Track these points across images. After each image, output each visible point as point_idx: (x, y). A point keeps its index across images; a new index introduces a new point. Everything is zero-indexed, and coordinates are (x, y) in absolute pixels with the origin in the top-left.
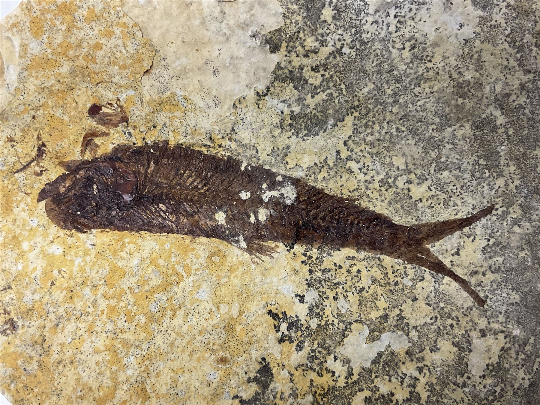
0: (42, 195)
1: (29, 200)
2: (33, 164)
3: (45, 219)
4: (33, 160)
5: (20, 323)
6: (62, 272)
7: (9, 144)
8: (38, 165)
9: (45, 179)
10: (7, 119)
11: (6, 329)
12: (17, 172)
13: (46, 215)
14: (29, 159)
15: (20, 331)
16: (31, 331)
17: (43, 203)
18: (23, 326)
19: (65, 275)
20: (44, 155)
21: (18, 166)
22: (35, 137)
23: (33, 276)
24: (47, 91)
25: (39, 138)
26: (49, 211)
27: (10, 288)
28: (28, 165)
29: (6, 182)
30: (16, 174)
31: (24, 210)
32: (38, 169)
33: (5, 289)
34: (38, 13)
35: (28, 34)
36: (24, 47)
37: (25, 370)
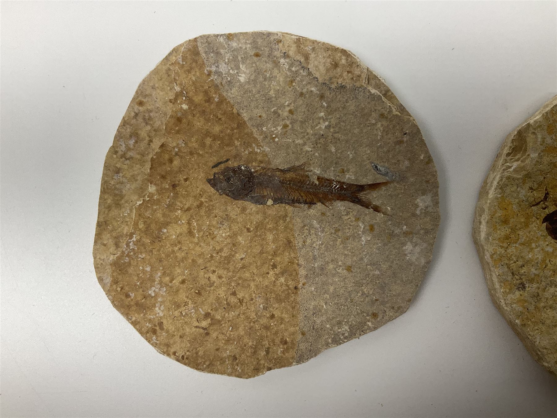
0: (545, 220)
1: (538, 222)
2: (542, 203)
3: (545, 233)
4: (542, 201)
5: (527, 285)
6: (550, 261)
7: (530, 191)
8: (544, 203)
9: (547, 211)
10: (530, 178)
11: (519, 288)
12: (533, 205)
13: (546, 230)
14: (540, 200)
15: (527, 289)
16: (533, 290)
17: (545, 224)
18: (529, 287)
19: (552, 263)
20: (548, 199)
21: (534, 203)
22: (545, 189)
23: (536, 261)
24: (552, 165)
25: (546, 190)
26: (547, 229)
27: (524, 266)
28: (540, 202)
29: (527, 211)
30: (532, 207)
31: (535, 227)
32: (544, 206)
33: (521, 267)
34: (551, 122)
35: (546, 132)
36: (543, 139)
37: (528, 309)
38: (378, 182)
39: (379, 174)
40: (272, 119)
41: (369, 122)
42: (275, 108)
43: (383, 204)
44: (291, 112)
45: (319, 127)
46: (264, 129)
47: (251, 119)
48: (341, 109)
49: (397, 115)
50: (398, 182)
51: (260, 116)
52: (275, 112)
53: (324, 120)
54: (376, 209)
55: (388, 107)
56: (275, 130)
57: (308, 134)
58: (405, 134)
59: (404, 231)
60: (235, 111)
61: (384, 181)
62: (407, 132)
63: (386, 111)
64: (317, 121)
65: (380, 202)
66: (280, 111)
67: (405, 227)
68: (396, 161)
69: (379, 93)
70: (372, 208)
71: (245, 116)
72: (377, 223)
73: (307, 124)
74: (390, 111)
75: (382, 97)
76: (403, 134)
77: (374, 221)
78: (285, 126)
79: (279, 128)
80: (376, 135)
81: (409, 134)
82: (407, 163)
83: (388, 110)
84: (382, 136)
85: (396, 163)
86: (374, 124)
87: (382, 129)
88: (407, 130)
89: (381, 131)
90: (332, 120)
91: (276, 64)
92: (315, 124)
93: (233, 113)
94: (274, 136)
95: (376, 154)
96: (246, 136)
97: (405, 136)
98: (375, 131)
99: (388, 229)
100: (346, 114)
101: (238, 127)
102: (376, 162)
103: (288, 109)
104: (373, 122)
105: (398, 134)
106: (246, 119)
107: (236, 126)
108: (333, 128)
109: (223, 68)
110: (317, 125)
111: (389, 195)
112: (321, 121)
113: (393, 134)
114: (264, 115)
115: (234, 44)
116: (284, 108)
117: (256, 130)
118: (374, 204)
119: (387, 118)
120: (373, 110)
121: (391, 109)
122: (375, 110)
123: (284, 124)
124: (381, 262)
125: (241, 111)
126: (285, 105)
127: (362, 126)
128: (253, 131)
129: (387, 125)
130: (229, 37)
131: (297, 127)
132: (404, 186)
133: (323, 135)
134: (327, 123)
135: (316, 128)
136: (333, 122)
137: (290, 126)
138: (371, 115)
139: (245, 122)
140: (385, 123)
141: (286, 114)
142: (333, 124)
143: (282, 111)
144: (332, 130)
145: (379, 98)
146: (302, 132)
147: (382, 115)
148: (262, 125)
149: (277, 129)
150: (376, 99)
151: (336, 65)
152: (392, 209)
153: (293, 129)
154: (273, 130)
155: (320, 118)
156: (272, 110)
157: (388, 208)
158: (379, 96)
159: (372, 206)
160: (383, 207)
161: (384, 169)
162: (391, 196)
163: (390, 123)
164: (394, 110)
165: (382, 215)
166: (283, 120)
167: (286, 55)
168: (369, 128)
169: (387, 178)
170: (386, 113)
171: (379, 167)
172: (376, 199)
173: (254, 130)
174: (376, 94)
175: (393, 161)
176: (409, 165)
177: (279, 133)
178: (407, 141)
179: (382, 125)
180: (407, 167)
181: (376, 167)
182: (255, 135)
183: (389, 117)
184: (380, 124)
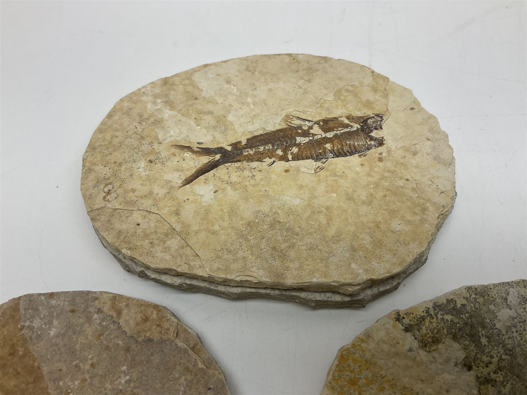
40: (72, 373)
41: (172, 376)
42: (78, 361)
44: (93, 365)
45: (119, 381)
46: (61, 383)
47: (50, 373)
48: (144, 363)
49: (202, 369)
51: (60, 370)
52: (77, 366)
53: (126, 374)
55: (194, 360)
56: (72, 385)
57: (106, 389)
58: (209, 389)
60: (36, 364)
62: (212, 386)
63: (191, 364)
64: (118, 375)
66: (81, 365)
69: (185, 346)
71: (45, 369)
73: (107, 378)
74: (196, 365)
75: (189, 350)
76: (207, 389)
78: (84, 380)
79: (77, 383)
81: (214, 388)
83: (193, 363)
84: (185, 392)
86: (176, 379)
87: (185, 383)
89: (183, 386)
90: (134, 374)
91: (89, 319)
92: (115, 378)
93: (33, 367)
94: (69, 391)
96: (40, 391)
98: (178, 386)
100: (149, 368)
101: (34, 382)
103: (90, 362)
104: (176, 376)
105: (202, 389)
106: (45, 373)
107: (32, 380)
108: (134, 382)
109: (37, 323)
110: (117, 379)
112: (123, 375)
113: (197, 389)
114: (64, 369)
115: (53, 302)
116: (87, 361)
117: (53, 384)
119: (191, 372)
120: (178, 363)
121: (197, 362)
122: (180, 363)
123: (82, 378)
125: (43, 364)
126: (88, 359)
127: (165, 380)
128: (48, 386)
129: (191, 379)
130: (51, 295)
131: (96, 381)
133: (121, 390)
134: (128, 377)
135: (115, 383)
136: (135, 376)
137: (89, 380)
138: (175, 368)
139: (42, 377)
140: (189, 377)
141: (87, 367)
142: (134, 379)
143: (84, 365)
144: (132, 385)
145: (186, 351)
146: (100, 387)
147: (187, 369)
148: (59, 379)
149: (74, 384)
150: (182, 352)
151: (146, 319)
153: (91, 384)
154: (69, 384)
155: (121, 372)
156: (74, 363)
158: (186, 348)
163: (195, 377)
164: (200, 363)
166: (83, 374)
167: (99, 311)
168: (172, 383)
170: (191, 366)
173: (50, 385)
174: (182, 347)
177: (76, 387)
179: (186, 379)
182: (50, 391)
183: (194, 370)
184: (183, 378)
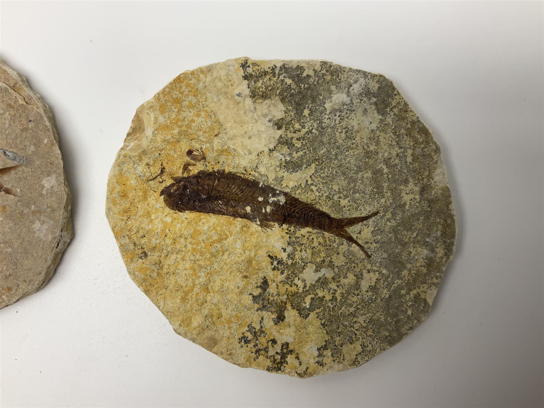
0: (162, 193)
1: (156, 194)
2: (158, 177)
3: (163, 204)
4: (159, 175)
5: (149, 254)
6: (170, 231)
7: (147, 167)
8: (161, 178)
9: (164, 185)
10: (146, 154)
11: (142, 256)
12: (151, 180)
13: (164, 203)
14: (156, 175)
15: (149, 258)
16: (154, 258)
17: (163, 196)
18: (151, 255)
19: (172, 232)
20: (164, 173)
21: (151, 178)
22: (160, 164)
23: (156, 231)
24: (167, 141)
25: (162, 165)
26: (165, 201)
27: (145, 236)
28: (156, 177)
29: (145, 185)
30: (150, 182)
31: (153, 200)
32: (161, 180)
33: (142, 237)
34: (163, 102)
35: (158, 112)
36: (156, 118)
37: (150, 276)
38: (8, 166)
39: (8, 159)
43: (13, 186)
49: (22, 104)
50: (26, 166)
54: (8, 191)
55: (14, 97)
58: (30, 121)
59: (32, 210)
61: (14, 166)
62: (32, 119)
63: (12, 101)
65: (11, 185)
67: (33, 206)
68: (23, 147)
69: (5, 85)
70: (4, 191)
72: (8, 204)
74: (16, 101)
75: (9, 89)
76: (28, 121)
77: (6, 203)
80: (4, 124)
81: (34, 121)
82: (32, 148)
83: (14, 101)
84: (10, 125)
85: (24, 148)
86: (2, 114)
87: (9, 117)
88: (31, 118)
89: (8, 120)
95: (5, 141)
97: (30, 123)
98: (3, 120)
99: (18, 210)
102: (5, 148)
104: (1, 112)
105: (24, 121)
111: (18, 178)
113: (20, 122)
118: (5, 186)
119: (13, 108)
120: (1, 101)
121: (17, 99)
122: (3, 101)
124: (13, 240)
129: (14, 114)
132: (31, 168)
140: (12, 113)
145: (6, 90)
147: (10, 105)
150: (3, 91)
152: (21, 191)
157: (18, 190)
158: (6, 88)
159: (3, 188)
160: (13, 189)
161: (11, 154)
162: (20, 179)
163: (17, 112)
164: (20, 100)
165: (13, 197)
169: (16, 162)
170: (12, 103)
171: (7, 153)
172: (7, 183)
174: (2, 87)
175: (21, 147)
176: (34, 149)
178: (32, 128)
179: (10, 114)
180: (33, 152)
181: (5, 153)
183: (16, 106)
184: (7, 113)
